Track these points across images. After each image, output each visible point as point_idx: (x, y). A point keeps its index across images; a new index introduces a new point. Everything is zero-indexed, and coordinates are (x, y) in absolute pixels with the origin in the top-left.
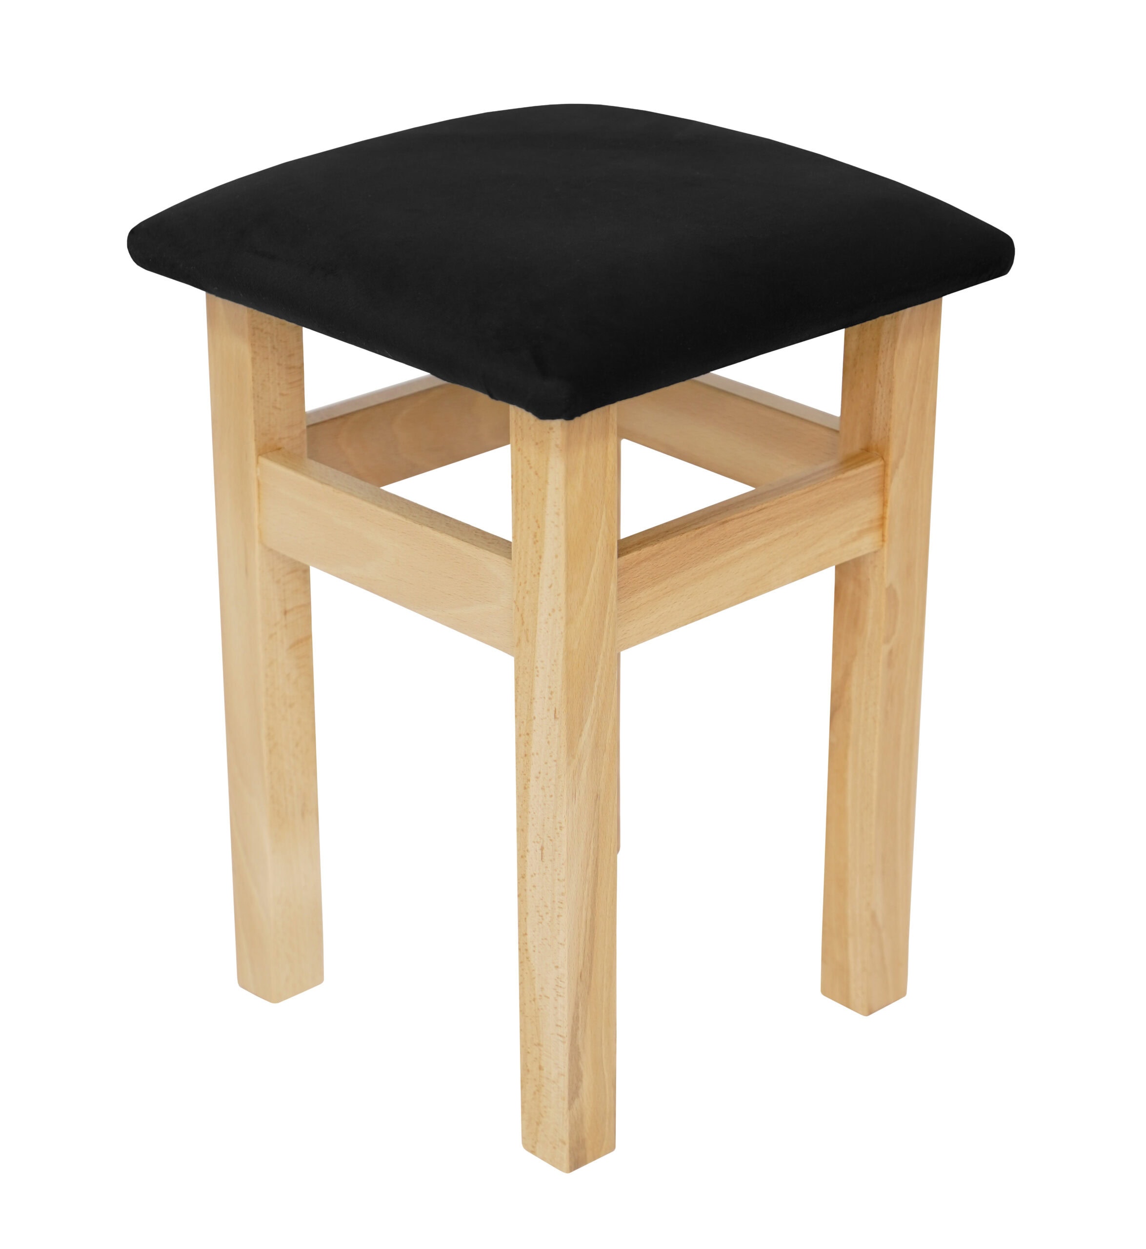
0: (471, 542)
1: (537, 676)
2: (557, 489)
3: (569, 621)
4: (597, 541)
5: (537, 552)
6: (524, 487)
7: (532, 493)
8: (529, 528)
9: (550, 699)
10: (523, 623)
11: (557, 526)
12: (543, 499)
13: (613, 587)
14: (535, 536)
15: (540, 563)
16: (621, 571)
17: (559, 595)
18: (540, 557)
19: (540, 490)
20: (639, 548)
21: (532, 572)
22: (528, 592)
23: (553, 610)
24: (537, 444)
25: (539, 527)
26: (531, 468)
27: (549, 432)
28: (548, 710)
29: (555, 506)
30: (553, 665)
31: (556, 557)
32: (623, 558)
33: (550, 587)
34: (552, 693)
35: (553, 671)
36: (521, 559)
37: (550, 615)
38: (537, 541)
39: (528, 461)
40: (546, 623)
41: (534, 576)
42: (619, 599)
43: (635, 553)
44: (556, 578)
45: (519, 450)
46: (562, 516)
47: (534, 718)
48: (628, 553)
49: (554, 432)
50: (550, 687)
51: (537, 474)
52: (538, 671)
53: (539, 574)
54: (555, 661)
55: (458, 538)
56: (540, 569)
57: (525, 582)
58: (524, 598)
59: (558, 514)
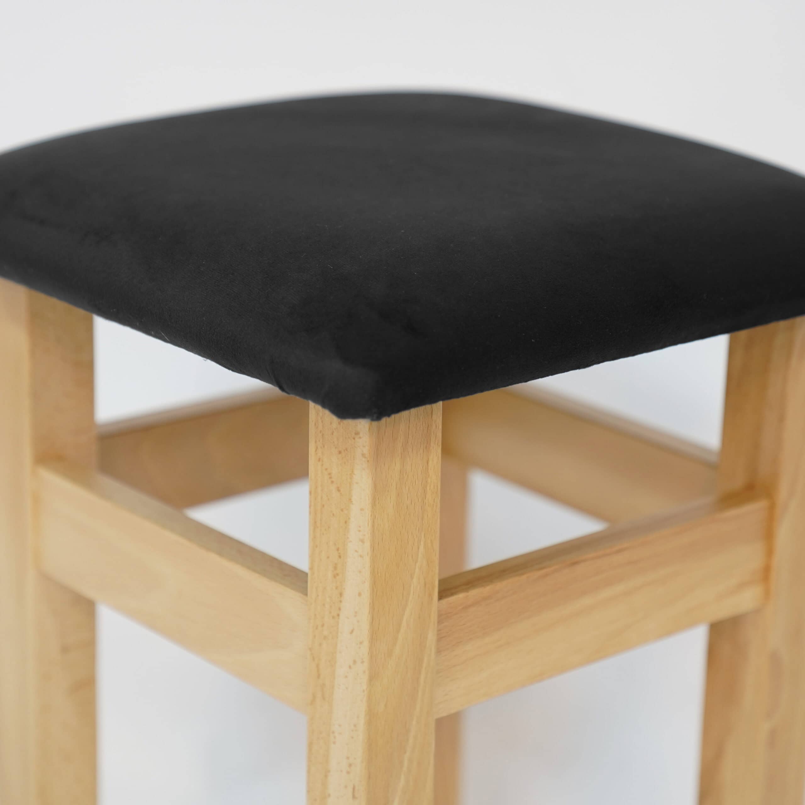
0: (264, 573)
1: (334, 743)
2: (362, 510)
3: (373, 677)
4: (412, 578)
5: (337, 588)
6: (323, 506)
7: (333, 515)
8: (328, 557)
9: (348, 773)
10: (319, 676)
11: (361, 556)
12: (346, 522)
13: (431, 637)
14: (335, 568)
15: (341, 601)
16: (442, 617)
17: (361, 643)
18: (341, 594)
19: (342, 510)
20: (467, 590)
21: (330, 613)
22: (325, 638)
23: (355, 662)
24: (340, 452)
25: (340, 557)
26: (332, 482)
27: (354, 439)
28: (346, 787)
29: (359, 531)
30: (352, 731)
31: (360, 594)
32: (445, 601)
33: (352, 632)
34: (350, 765)
35: (352, 738)
36: (318, 596)
37: (350, 667)
38: (338, 574)
39: (330, 474)
40: (346, 677)
41: (333, 617)
42: (439, 651)
43: (461, 596)
44: (358, 621)
45: (319, 460)
46: (368, 544)
47: (329, 795)
48: (452, 594)
49: (360, 438)
50: (348, 758)
51: (339, 490)
52: (335, 737)
53: (338, 615)
54: (355, 726)
55: (249, 568)
56: (340, 609)
57: (323, 625)
58: (320, 645)
59: (362, 541)
